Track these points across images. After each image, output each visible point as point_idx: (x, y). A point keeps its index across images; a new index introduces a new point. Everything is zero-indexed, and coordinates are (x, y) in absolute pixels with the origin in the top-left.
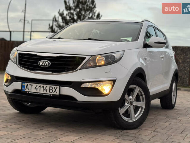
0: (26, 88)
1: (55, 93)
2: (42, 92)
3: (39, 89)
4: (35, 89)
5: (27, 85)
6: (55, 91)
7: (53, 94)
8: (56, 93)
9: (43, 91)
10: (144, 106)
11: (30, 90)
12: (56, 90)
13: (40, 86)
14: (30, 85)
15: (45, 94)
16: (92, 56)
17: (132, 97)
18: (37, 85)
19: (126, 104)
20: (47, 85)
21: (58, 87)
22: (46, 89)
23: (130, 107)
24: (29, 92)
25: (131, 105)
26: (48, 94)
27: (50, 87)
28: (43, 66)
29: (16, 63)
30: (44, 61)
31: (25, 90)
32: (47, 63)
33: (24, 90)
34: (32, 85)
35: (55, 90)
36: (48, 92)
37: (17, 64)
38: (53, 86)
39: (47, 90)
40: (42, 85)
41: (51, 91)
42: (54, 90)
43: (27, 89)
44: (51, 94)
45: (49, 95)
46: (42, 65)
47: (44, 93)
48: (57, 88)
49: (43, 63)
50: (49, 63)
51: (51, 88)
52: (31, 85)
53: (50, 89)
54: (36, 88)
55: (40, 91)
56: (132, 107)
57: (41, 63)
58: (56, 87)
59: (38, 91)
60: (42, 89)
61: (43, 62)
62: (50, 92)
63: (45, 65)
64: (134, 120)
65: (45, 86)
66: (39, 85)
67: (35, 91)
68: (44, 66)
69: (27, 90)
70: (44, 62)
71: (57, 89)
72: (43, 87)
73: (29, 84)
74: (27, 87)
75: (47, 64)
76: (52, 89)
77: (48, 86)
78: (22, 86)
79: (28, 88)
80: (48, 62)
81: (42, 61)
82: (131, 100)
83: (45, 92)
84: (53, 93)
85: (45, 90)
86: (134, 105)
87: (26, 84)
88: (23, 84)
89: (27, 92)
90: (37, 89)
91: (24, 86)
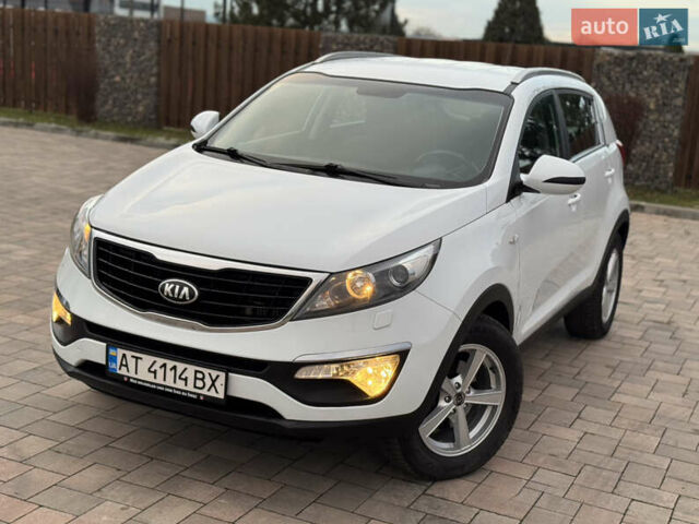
0: (122, 364)
1: (212, 393)
2: (170, 382)
3: (160, 373)
5: (124, 356)
6: (213, 385)
7: (204, 396)
8: (217, 392)
9: (175, 382)
10: (500, 404)
11: (132, 374)
12: (216, 384)
13: (164, 365)
14: (133, 356)
15: (182, 391)
16: (332, 274)
17: (464, 378)
18: (155, 362)
19: (442, 403)
20: (187, 366)
21: (222, 375)
22: (183, 377)
23: (454, 410)
24: (129, 378)
25: (459, 404)
26: (191, 393)
27: (196, 372)
28: (173, 298)
29: (87, 272)
30: (175, 283)
31: (118, 372)
32: (186, 290)
33: (115, 370)
34: (141, 358)
35: (214, 382)
36: (190, 387)
37: (90, 278)
38: (206, 371)
39: (186, 379)
40: (170, 364)
41: (200, 384)
43: (124, 368)
44: (199, 395)
45: (195, 397)
46: (171, 295)
47: (177, 389)
48: (218, 377)
49: (173, 290)
50: (192, 294)
51: (200, 376)
52: (137, 358)
53: (196, 378)
54: (152, 369)
55: (165, 379)
56: (460, 409)
57: (168, 288)
58: (214, 373)
59: (159, 380)
60: (170, 374)
61: (172, 286)
62: (195, 387)
63: (181, 297)
64: (466, 449)
65: (181, 366)
66: (161, 361)
67: (150, 377)
68: (178, 299)
69: (123, 371)
70: (178, 287)
71: (218, 380)
72: (174, 368)
73: (129, 354)
74: (124, 363)
75: (187, 295)
76: (202, 379)
77: (191, 369)
78: (109, 357)
79: (126, 366)
80: (190, 289)
81: (170, 283)
82: (458, 388)
83: (180, 384)
84: (204, 392)
85: (180, 378)
86: (467, 404)
87: (120, 352)
88: (112, 352)
89: (126, 379)
90: (155, 372)
91: (116, 357)
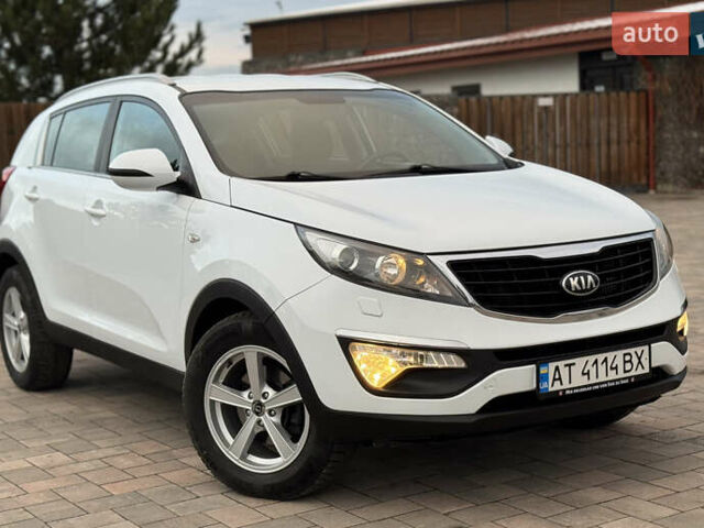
0: (554, 380)
1: (640, 371)
2: (602, 378)
4: (583, 374)
5: (557, 368)
6: (640, 362)
7: (635, 377)
8: (643, 367)
9: (607, 374)
11: (566, 385)
12: (642, 360)
13: (596, 362)
14: (566, 365)
15: (615, 381)
18: (587, 362)
21: (646, 348)
22: (614, 366)
24: (564, 390)
26: (623, 379)
27: (625, 355)
28: (582, 291)
31: (551, 389)
33: (547, 389)
34: (574, 364)
35: (639, 358)
36: (621, 374)
37: (470, 306)
38: (632, 351)
39: (616, 368)
40: (601, 357)
41: (628, 366)
42: (635, 360)
43: (558, 383)
44: (629, 378)
45: (627, 381)
46: (579, 288)
47: (611, 381)
48: (642, 352)
49: (579, 282)
51: (628, 358)
52: (570, 365)
53: (625, 362)
54: (586, 371)
55: (597, 377)
57: (574, 282)
58: (639, 351)
59: (593, 380)
60: (602, 368)
61: (576, 279)
62: (625, 372)
63: (589, 287)
65: (610, 355)
66: (592, 359)
67: (584, 381)
68: (587, 290)
69: (557, 386)
70: (582, 278)
71: (643, 355)
72: (606, 360)
73: (561, 364)
74: (557, 377)
75: (593, 281)
76: (630, 361)
77: (620, 354)
78: (540, 378)
79: (560, 379)
80: (592, 276)
83: (612, 375)
84: (633, 373)
85: (612, 368)
87: (552, 366)
88: (543, 370)
89: (561, 394)
90: (588, 373)
91: (547, 374)
